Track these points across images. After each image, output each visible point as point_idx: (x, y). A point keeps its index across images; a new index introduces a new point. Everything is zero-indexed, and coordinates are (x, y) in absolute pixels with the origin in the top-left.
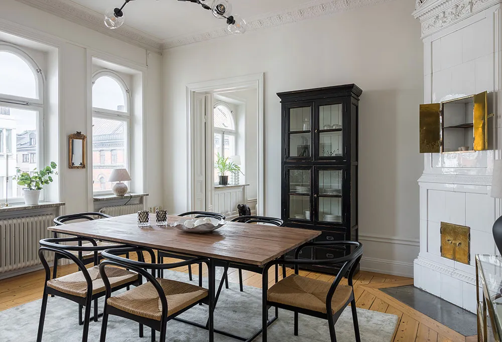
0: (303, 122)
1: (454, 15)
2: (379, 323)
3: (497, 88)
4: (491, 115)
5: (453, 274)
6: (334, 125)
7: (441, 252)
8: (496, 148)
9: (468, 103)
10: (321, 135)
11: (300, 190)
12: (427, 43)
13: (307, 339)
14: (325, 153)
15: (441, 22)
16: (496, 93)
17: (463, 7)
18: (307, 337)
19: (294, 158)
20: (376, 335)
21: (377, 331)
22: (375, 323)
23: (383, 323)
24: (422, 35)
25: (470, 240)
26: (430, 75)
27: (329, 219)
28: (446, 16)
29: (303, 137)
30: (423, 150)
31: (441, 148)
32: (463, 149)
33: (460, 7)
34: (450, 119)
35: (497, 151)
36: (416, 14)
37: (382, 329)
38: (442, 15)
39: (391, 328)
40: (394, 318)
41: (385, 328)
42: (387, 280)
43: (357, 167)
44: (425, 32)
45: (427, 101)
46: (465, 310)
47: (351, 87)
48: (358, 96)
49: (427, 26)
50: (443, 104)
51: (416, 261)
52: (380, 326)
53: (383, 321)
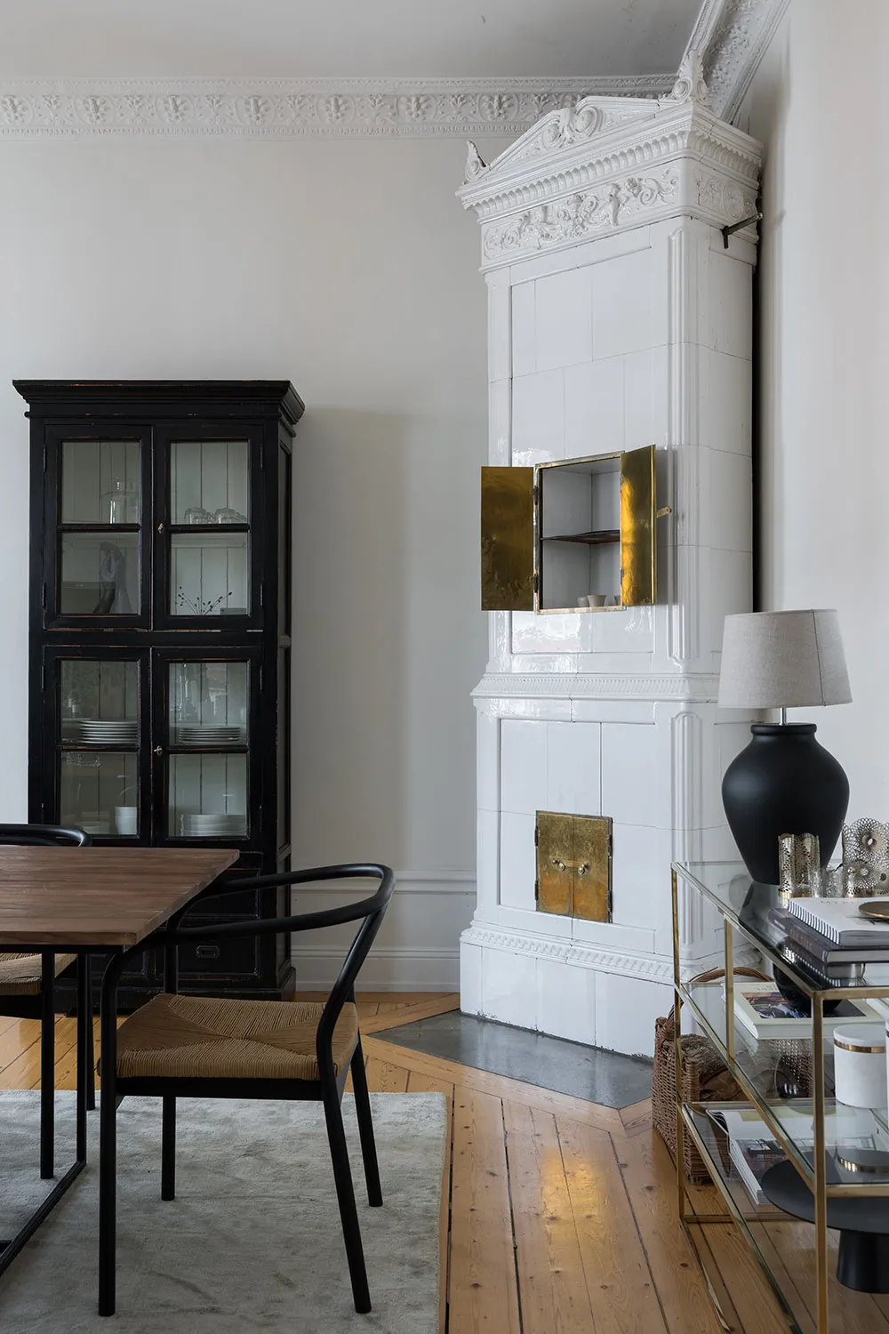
0: (112, 493)
1: (571, 223)
2: (401, 1119)
3: (678, 440)
4: (665, 511)
5: (569, 955)
6: (219, 511)
7: (537, 898)
8: (675, 601)
9: (597, 474)
10: (177, 541)
11: (100, 731)
12: (496, 285)
13: (208, 1202)
14: (185, 604)
15: (536, 233)
16: (675, 453)
17: (595, 206)
18: (206, 1198)
19: (74, 621)
20: (404, 1150)
21: (402, 1140)
22: (389, 1123)
23: (411, 1119)
24: (485, 264)
25: (611, 854)
26: (507, 381)
27: (204, 826)
28: (549, 219)
29: (106, 548)
30: (490, 603)
31: (536, 597)
32: (591, 602)
33: (586, 202)
34: (558, 515)
35: (675, 609)
36: (470, 195)
37: (414, 1132)
38: (539, 215)
39: (436, 1125)
40: (437, 1100)
41: (421, 1128)
42: (384, 1008)
43: (288, 652)
44: (492, 256)
45: (498, 460)
46: (601, 1049)
47: (281, 389)
48: (293, 423)
49: (498, 238)
50: (541, 470)
51: (466, 936)
52: (405, 1127)
53: (409, 1114)
